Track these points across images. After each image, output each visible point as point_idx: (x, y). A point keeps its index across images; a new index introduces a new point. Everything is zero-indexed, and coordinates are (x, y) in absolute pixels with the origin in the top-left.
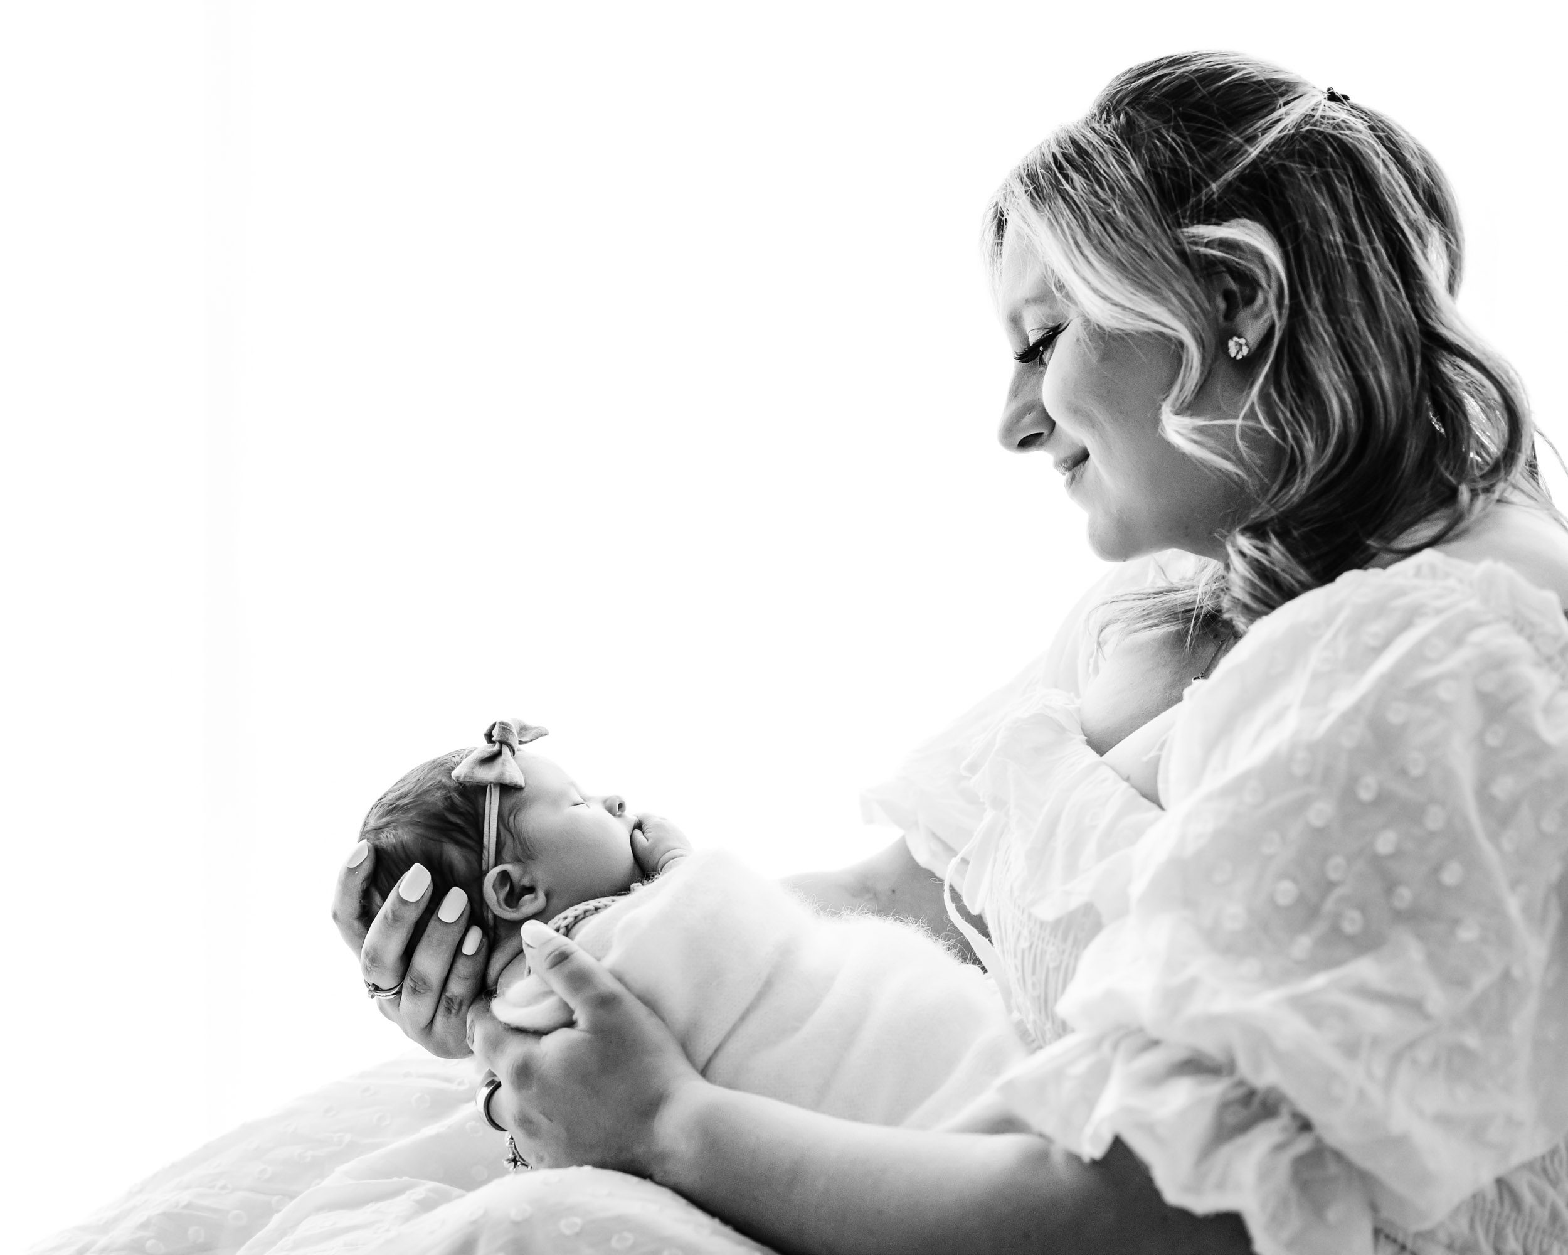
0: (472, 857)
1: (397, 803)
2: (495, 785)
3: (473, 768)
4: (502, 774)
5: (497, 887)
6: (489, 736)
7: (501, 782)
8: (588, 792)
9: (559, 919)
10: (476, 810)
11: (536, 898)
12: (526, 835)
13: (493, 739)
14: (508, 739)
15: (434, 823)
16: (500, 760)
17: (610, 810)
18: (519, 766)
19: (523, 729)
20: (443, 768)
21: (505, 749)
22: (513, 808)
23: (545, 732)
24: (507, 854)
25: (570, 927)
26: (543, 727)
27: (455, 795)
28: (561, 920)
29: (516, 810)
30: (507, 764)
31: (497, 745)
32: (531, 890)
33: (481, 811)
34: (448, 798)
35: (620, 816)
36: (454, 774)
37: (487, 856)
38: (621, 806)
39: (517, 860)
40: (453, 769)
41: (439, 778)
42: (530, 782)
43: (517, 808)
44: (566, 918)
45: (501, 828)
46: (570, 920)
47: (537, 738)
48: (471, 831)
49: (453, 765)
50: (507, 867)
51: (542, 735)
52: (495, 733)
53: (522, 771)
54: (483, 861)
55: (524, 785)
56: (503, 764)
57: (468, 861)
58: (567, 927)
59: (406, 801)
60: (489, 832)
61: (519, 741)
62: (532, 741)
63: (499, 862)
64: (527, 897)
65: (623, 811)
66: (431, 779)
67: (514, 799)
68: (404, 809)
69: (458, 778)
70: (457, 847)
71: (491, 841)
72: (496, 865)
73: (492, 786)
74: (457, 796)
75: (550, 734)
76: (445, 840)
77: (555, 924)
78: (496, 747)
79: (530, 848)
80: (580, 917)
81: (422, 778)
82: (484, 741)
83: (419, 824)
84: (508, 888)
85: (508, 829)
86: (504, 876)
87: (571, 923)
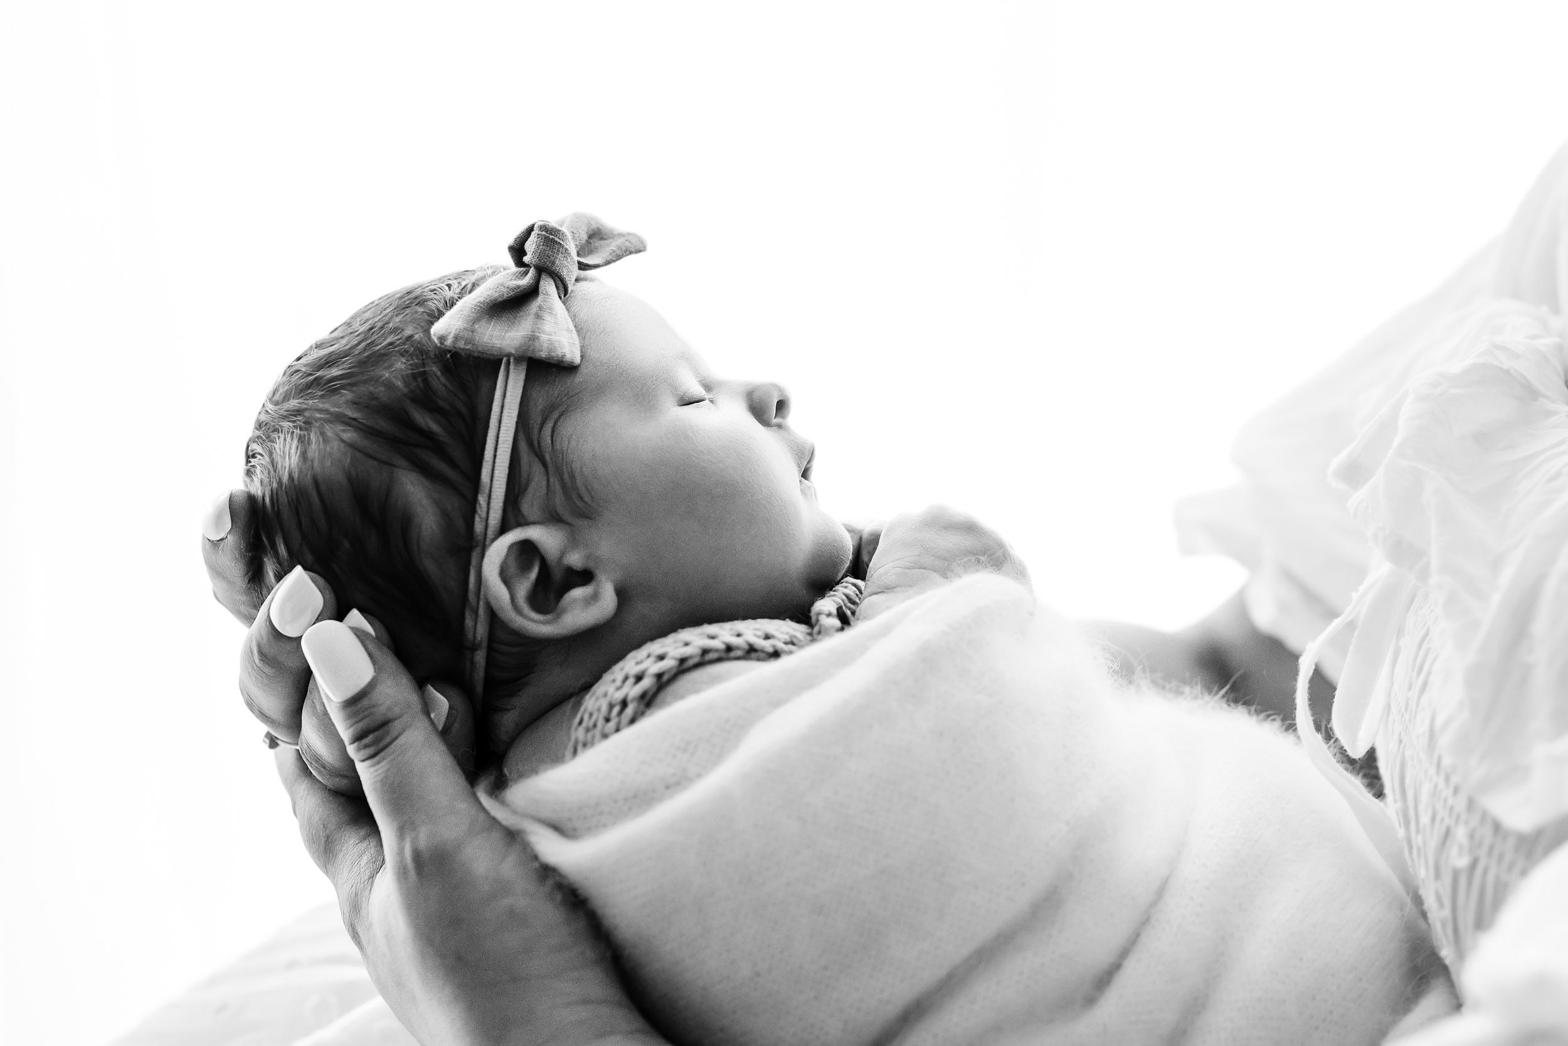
0: (453, 503)
1: (318, 374)
2: (519, 359)
3: (476, 320)
4: (533, 338)
5: (512, 569)
6: (518, 251)
7: (529, 354)
8: (718, 371)
9: (649, 656)
10: (472, 408)
11: (595, 597)
12: (576, 466)
13: (526, 259)
14: (553, 263)
15: (382, 424)
16: (534, 306)
17: (758, 411)
18: (574, 318)
19: (596, 236)
20: (421, 310)
21: (548, 287)
22: (553, 407)
23: (641, 247)
24: (530, 505)
25: (665, 678)
26: (634, 235)
27: (434, 369)
28: (652, 659)
29: (558, 410)
30: (547, 317)
31: (532, 271)
32: (585, 577)
33: (482, 409)
34: (420, 377)
35: (779, 426)
36: (438, 328)
37: (485, 509)
38: (781, 405)
39: (553, 518)
40: (441, 314)
41: (408, 332)
42: (592, 354)
43: (562, 409)
44: (661, 658)
45: (523, 446)
46: (669, 664)
47: (619, 257)
48: (457, 452)
49: (441, 306)
50: (534, 533)
51: (631, 253)
52: (530, 246)
53: (579, 330)
54: (477, 516)
55: (577, 360)
56: (538, 317)
57: (445, 514)
58: (659, 676)
59: (335, 372)
60: (495, 456)
61: (579, 263)
62: (608, 263)
63: (512, 521)
64: (577, 593)
65: (783, 418)
66: (395, 330)
67: (557, 388)
68: (330, 388)
69: (442, 338)
70: (424, 480)
71: (496, 472)
72: (503, 529)
73: (512, 361)
74: (439, 373)
75: (648, 248)
76: (402, 462)
77: (637, 663)
78: (527, 281)
79: (583, 491)
80: (691, 662)
81: (380, 324)
82: (508, 261)
83: (354, 422)
84: (534, 574)
85: (537, 453)
86: (527, 551)
87: (669, 670)
